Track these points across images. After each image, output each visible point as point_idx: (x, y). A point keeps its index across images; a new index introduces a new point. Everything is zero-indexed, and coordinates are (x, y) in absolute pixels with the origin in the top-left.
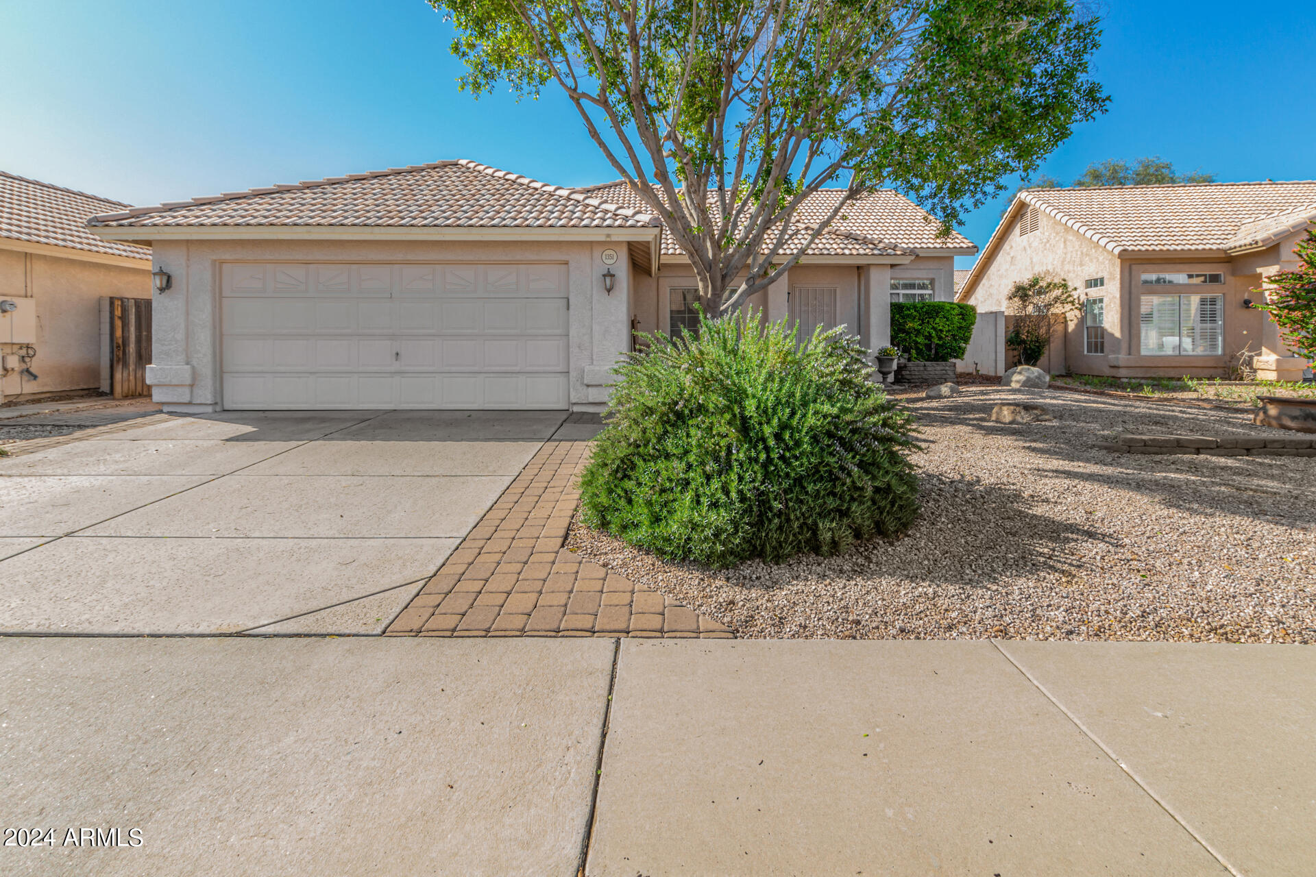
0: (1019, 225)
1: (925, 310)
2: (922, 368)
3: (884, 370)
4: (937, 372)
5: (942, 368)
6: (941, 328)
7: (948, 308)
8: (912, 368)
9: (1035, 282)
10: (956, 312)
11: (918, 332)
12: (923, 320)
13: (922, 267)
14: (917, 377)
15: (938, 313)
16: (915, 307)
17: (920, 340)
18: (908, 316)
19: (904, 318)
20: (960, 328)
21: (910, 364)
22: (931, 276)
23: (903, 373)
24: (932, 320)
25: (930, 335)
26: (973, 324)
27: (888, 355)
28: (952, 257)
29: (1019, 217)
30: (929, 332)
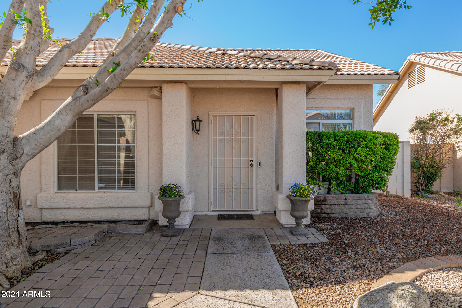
0: (407, 81)
1: (345, 139)
2: (343, 202)
3: (297, 214)
4: (359, 206)
5: (364, 201)
6: (363, 158)
7: (370, 137)
8: (333, 202)
9: (433, 118)
10: (379, 141)
11: (338, 162)
12: (343, 150)
13: (342, 98)
14: (337, 211)
15: (360, 142)
16: (335, 136)
17: (341, 170)
18: (328, 145)
19: (323, 148)
20: (383, 158)
21: (329, 197)
22: (350, 106)
23: (323, 206)
24: (353, 149)
25: (351, 165)
26: (395, 154)
27: (302, 195)
28: (373, 84)
29: (408, 74)
30: (350, 163)
